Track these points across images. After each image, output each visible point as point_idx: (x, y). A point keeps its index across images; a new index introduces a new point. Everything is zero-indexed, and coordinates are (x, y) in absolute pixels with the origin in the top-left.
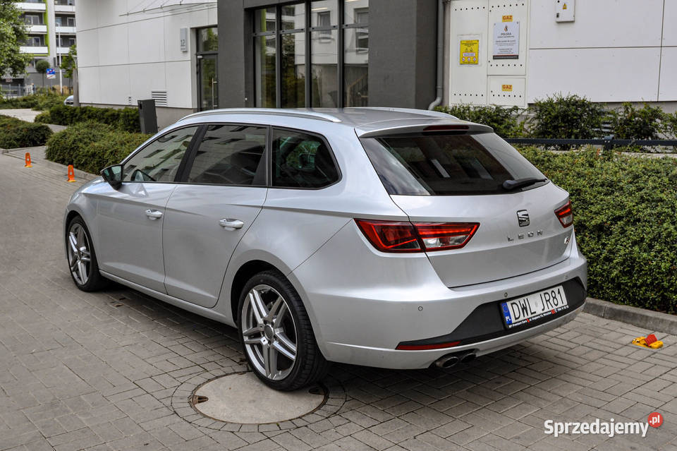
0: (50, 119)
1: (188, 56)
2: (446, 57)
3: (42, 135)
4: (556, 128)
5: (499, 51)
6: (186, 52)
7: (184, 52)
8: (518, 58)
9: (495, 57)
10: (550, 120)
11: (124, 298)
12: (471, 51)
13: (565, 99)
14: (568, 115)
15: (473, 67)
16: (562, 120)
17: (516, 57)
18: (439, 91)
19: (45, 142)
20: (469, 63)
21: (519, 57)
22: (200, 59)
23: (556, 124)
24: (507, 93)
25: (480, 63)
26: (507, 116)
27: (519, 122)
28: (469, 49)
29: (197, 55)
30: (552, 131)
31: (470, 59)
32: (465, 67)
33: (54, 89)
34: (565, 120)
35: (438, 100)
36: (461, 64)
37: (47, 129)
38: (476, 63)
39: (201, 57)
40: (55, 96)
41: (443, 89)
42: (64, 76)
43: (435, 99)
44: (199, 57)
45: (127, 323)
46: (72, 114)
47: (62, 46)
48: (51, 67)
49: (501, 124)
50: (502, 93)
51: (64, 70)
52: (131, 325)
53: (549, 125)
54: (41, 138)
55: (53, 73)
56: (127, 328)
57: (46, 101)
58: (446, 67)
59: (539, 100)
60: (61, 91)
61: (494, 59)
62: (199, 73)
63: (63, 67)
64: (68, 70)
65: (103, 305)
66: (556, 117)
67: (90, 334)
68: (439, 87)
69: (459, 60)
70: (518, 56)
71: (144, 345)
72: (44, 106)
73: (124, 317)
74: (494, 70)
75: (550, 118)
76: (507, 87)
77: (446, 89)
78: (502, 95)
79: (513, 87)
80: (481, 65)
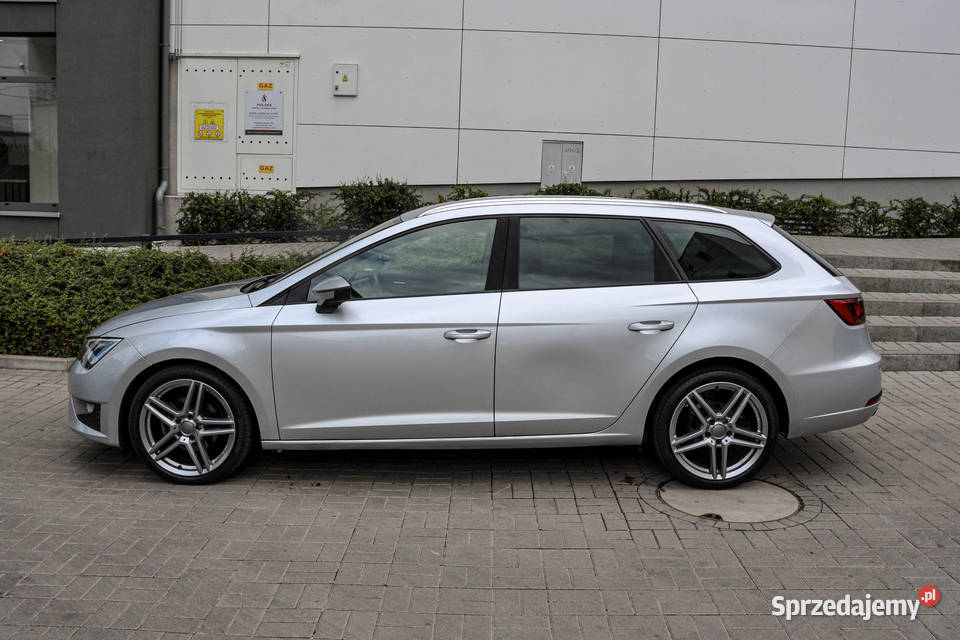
2: (172, 130)
5: (254, 125)
9: (248, 132)
12: (212, 123)
15: (216, 144)
17: (280, 133)
18: (165, 173)
20: (209, 138)
21: (284, 133)
23: (380, 209)
24: (266, 175)
25: (225, 139)
28: (209, 121)
31: (210, 129)
32: (204, 145)
35: (165, 185)
36: (197, 139)
38: (219, 138)
41: (169, 170)
43: (160, 184)
50: (259, 175)
58: (171, 141)
61: (245, 134)
68: (165, 167)
69: (193, 134)
70: (281, 131)
74: (245, 148)
77: (172, 171)
78: (258, 178)
79: (275, 168)
80: (227, 141)
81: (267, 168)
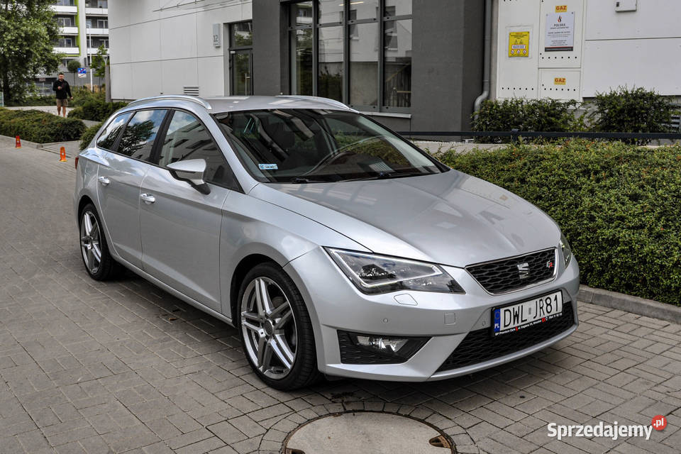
0: (83, 115)
1: (221, 52)
2: (494, 49)
3: (76, 129)
4: (621, 122)
5: (552, 43)
6: (219, 47)
7: (217, 47)
8: (572, 50)
9: (547, 50)
10: (614, 114)
11: (178, 310)
12: (521, 43)
13: (630, 92)
14: (635, 109)
15: (522, 60)
16: (629, 114)
17: (571, 49)
18: (486, 85)
19: (80, 136)
20: (519, 55)
21: (574, 49)
22: (233, 54)
24: (560, 86)
25: (530, 55)
26: (564, 110)
27: (577, 116)
28: (519, 41)
29: (230, 51)
30: (617, 126)
31: (519, 51)
32: (515, 61)
33: (85, 87)
34: (632, 114)
35: (485, 94)
36: (510, 57)
37: (81, 124)
38: (525, 55)
39: (234, 52)
40: (87, 93)
41: (490, 82)
42: (94, 76)
43: (481, 94)
44: (232, 52)
45: (185, 342)
46: (104, 110)
47: (93, 47)
48: (82, 67)
49: (558, 119)
51: (94, 70)
52: (190, 345)
53: (614, 119)
54: (75, 133)
55: (85, 72)
56: (188, 350)
57: (78, 98)
58: (493, 60)
59: (601, 93)
60: (92, 89)
61: (546, 51)
62: (231, 68)
63: (94, 67)
64: (98, 70)
65: (155, 318)
66: (622, 111)
67: (144, 357)
68: (486, 80)
69: (507, 53)
70: (572, 48)
71: (210, 373)
72: (76, 103)
73: (180, 334)
74: (544, 63)
75: (615, 111)
76: (560, 81)
77: (493, 82)
78: (554, 89)
79: (566, 80)
80: (531, 58)
81: (560, 80)
